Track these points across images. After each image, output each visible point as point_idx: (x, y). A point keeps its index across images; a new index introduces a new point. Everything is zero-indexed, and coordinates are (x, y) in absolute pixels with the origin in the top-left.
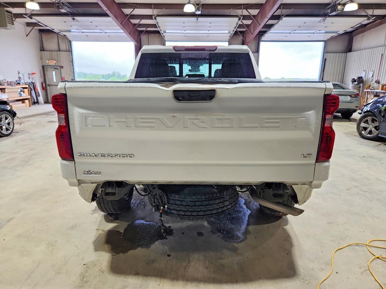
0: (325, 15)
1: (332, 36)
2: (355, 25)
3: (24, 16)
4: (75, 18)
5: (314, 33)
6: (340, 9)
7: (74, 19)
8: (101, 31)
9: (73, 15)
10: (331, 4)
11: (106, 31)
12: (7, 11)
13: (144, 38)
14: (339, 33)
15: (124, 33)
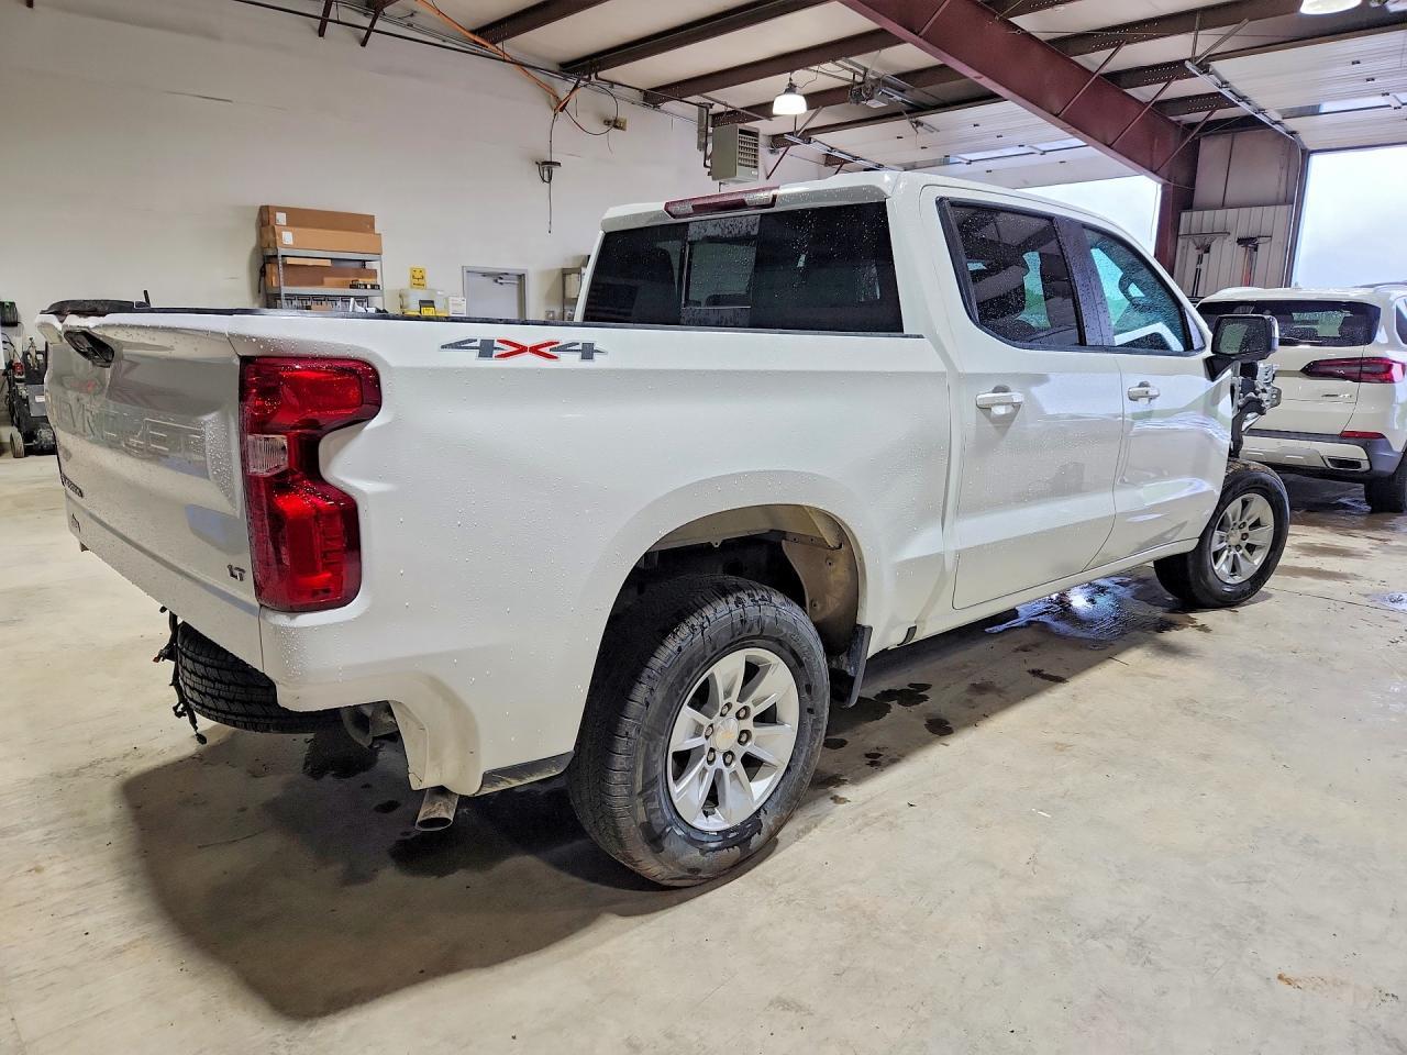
3: (791, 138)
4: (921, 119)
7: (919, 124)
8: (1022, 150)
9: (916, 110)
11: (1044, 147)
12: (742, 132)
13: (1211, 150)
15: (1090, 148)
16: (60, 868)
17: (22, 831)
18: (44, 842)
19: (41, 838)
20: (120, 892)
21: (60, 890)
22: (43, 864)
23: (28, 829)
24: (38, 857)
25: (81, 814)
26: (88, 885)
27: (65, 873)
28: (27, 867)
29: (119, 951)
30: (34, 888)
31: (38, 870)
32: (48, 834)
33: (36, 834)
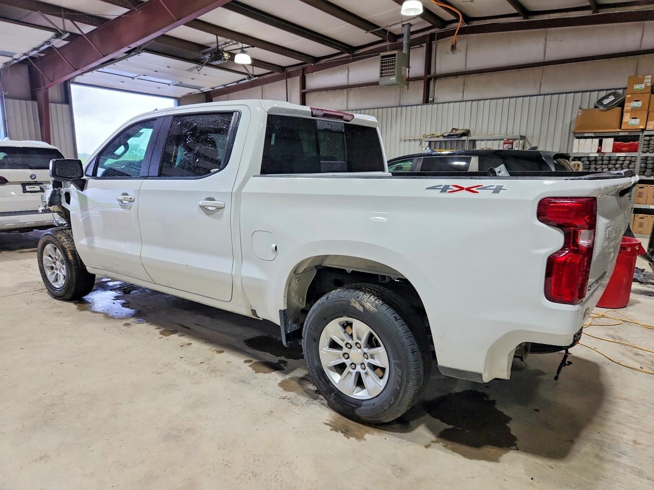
0: (198, 61)
1: (190, 92)
2: (228, 83)
5: (133, 78)
6: (227, 58)
10: (209, 47)
14: (202, 89)
16: (626, 437)
17: (631, 467)
18: (624, 453)
19: (624, 456)
20: (612, 414)
21: (631, 428)
22: (632, 443)
23: (627, 466)
24: (631, 448)
25: (597, 456)
26: (619, 423)
27: (625, 433)
28: (639, 446)
29: (626, 399)
30: (641, 435)
31: (635, 442)
32: (620, 456)
33: (624, 460)
